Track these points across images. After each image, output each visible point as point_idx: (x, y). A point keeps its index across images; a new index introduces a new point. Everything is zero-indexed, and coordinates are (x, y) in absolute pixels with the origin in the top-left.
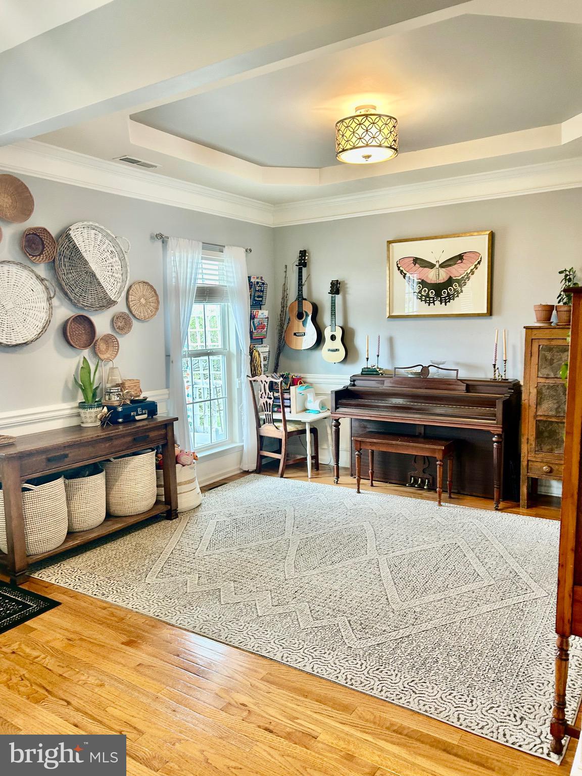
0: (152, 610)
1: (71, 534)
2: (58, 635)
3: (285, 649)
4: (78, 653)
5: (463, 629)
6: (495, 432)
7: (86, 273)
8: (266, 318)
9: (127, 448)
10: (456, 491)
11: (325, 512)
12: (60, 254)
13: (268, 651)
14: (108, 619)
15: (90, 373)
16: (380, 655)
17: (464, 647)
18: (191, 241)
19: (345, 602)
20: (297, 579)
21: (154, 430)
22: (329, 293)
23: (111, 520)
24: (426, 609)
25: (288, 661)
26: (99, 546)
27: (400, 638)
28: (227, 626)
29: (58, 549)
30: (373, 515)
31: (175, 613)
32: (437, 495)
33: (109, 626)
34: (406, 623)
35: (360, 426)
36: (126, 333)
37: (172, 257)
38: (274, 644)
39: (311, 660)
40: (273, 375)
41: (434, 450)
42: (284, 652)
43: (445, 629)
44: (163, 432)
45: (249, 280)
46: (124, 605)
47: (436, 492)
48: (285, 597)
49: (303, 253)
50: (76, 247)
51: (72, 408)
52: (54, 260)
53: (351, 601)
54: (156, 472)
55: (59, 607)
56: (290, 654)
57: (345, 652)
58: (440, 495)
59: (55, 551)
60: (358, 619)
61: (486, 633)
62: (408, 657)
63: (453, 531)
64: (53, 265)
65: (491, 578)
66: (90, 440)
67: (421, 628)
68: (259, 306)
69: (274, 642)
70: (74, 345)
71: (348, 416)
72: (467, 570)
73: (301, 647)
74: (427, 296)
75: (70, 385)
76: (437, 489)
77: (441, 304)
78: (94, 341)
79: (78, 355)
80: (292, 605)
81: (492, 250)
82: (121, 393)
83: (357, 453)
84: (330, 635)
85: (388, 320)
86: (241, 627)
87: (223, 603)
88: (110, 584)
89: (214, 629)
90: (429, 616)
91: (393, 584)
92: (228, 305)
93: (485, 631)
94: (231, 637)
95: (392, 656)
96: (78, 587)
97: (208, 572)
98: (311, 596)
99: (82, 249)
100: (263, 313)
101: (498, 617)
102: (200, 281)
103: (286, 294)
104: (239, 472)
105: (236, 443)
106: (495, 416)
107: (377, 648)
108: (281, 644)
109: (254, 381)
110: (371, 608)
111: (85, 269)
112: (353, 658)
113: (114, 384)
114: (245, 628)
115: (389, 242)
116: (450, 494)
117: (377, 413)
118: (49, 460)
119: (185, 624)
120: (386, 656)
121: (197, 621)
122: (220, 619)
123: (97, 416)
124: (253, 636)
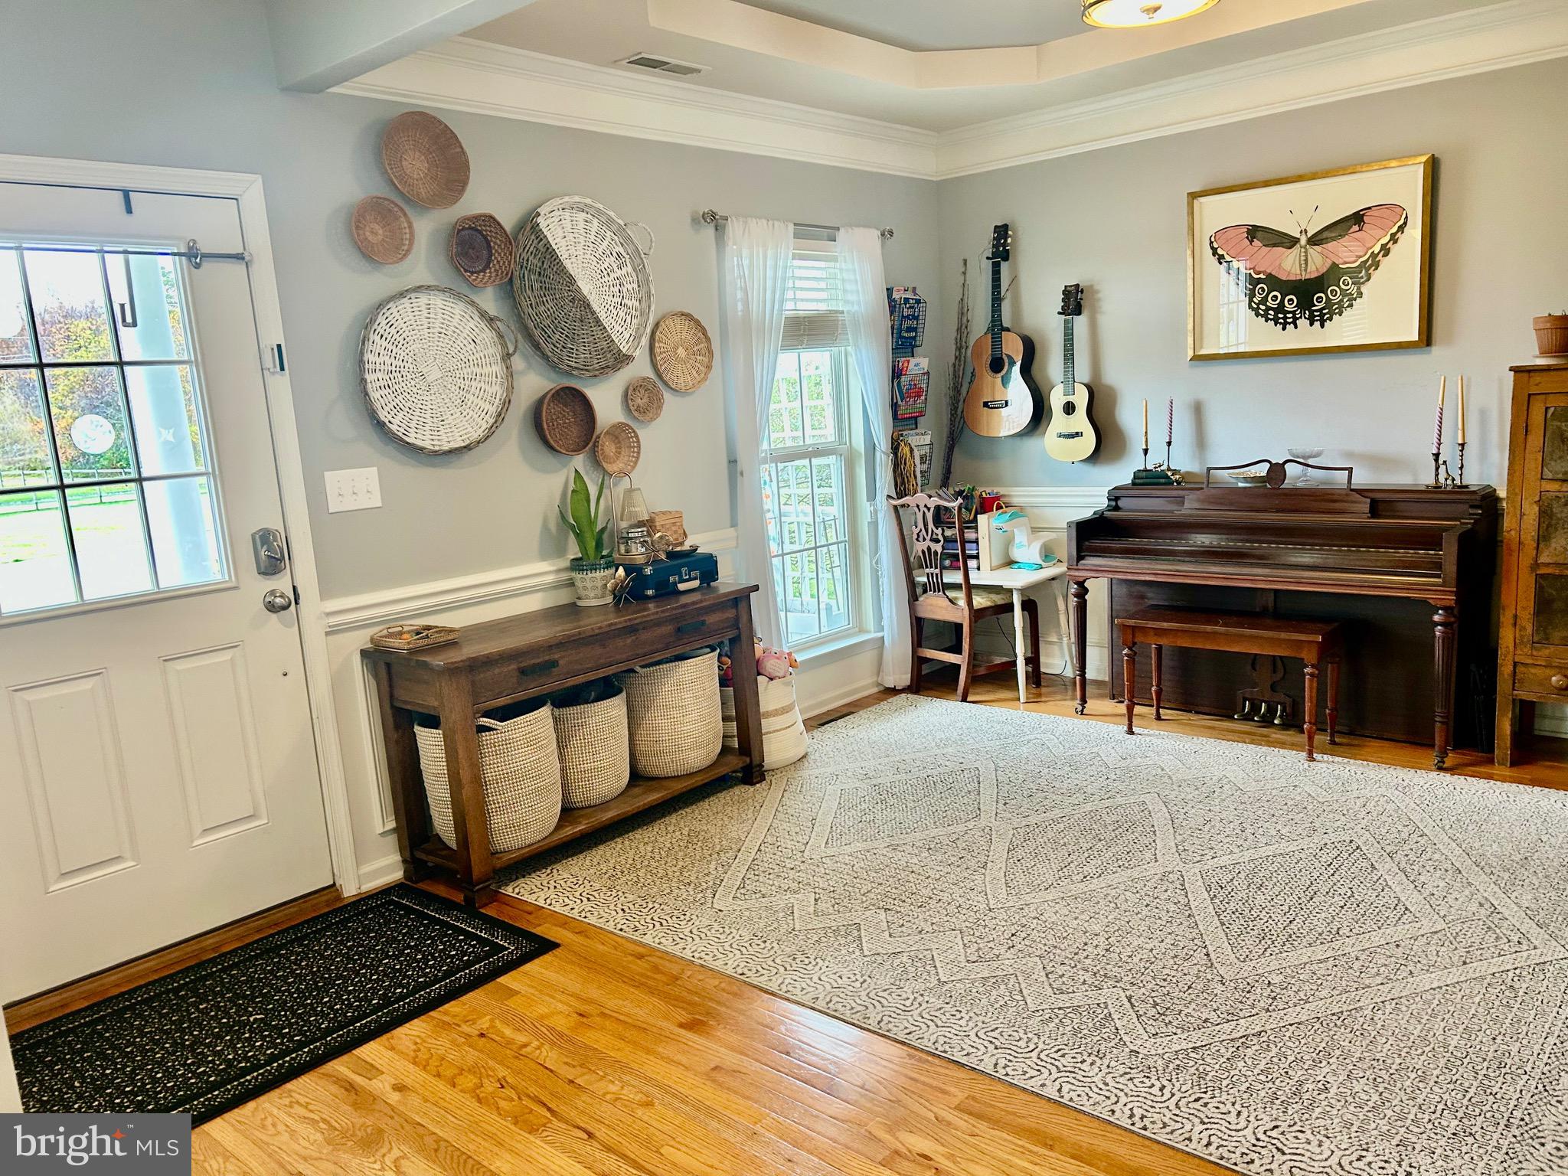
0: (730, 963)
1: (568, 812)
2: (560, 1005)
3: (1000, 1051)
4: (598, 1039)
5: (1380, 1023)
6: (1439, 604)
7: (573, 301)
8: (924, 374)
9: (667, 647)
10: (1344, 729)
11: (1061, 773)
12: (522, 267)
13: (965, 1052)
14: (648, 977)
15: (588, 501)
16: (1201, 1070)
17: (1384, 1061)
18: (771, 222)
19: (1118, 959)
20: (1014, 909)
21: (714, 611)
22: (1059, 313)
23: (639, 785)
24: (1293, 977)
25: (1007, 1075)
26: (620, 835)
27: (1241, 1037)
28: (879, 998)
29: (547, 841)
30: (1166, 779)
31: (776, 971)
32: (1303, 738)
33: (651, 991)
34: (1253, 1006)
35: (1130, 595)
36: (652, 419)
37: (735, 259)
38: (977, 1039)
39: (1055, 1075)
40: (941, 492)
41: (1299, 644)
42: (998, 1056)
43: (1339, 1023)
44: (730, 614)
45: (890, 296)
46: (676, 950)
47: (1302, 732)
48: (991, 944)
49: (1002, 232)
50: (550, 250)
51: (559, 571)
52: (511, 279)
53: (1130, 957)
54: (720, 690)
55: (556, 952)
56: (1010, 1061)
57: (1125, 1061)
58: (1311, 738)
59: (541, 844)
60: (1148, 994)
61: (1432, 1033)
62: (1261, 1077)
63: (1344, 815)
64: (509, 290)
65: (1436, 916)
66: (597, 631)
67: (1285, 1018)
68: (910, 350)
69: (977, 1035)
70: (559, 448)
71: (1106, 575)
72: (1380, 898)
73: (1032, 1046)
74: (1280, 308)
75: (552, 527)
76: (1305, 726)
77: (1311, 324)
78: (594, 437)
79: (565, 466)
80: (1007, 962)
81: (1432, 196)
82: (648, 539)
83: (1126, 651)
84: (1091, 1025)
85: (1191, 366)
86: (908, 1003)
87: (866, 953)
88: (648, 909)
89: (854, 1005)
90: (1302, 994)
91: (1218, 924)
92: (846, 350)
93: (1429, 1030)
94: (890, 1022)
95: (1227, 1074)
96: (588, 915)
97: (832, 889)
98: (1045, 945)
99: (562, 253)
100: (918, 364)
101: (1458, 1000)
102: (789, 305)
103: (965, 321)
104: (875, 690)
105: (868, 632)
106: (1440, 569)
107: (1192, 1055)
108: (991, 1039)
109: (903, 506)
110: (1173, 973)
111: (570, 293)
112: (1142, 1074)
113: (634, 521)
114: (916, 1005)
115: (1193, 196)
116: (1332, 735)
117: (1170, 567)
118: (523, 672)
119: (797, 991)
120: (1214, 1073)
121: (818, 986)
122: (865, 985)
123: (605, 585)
124: (932, 1020)
